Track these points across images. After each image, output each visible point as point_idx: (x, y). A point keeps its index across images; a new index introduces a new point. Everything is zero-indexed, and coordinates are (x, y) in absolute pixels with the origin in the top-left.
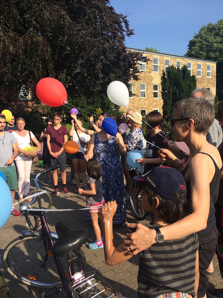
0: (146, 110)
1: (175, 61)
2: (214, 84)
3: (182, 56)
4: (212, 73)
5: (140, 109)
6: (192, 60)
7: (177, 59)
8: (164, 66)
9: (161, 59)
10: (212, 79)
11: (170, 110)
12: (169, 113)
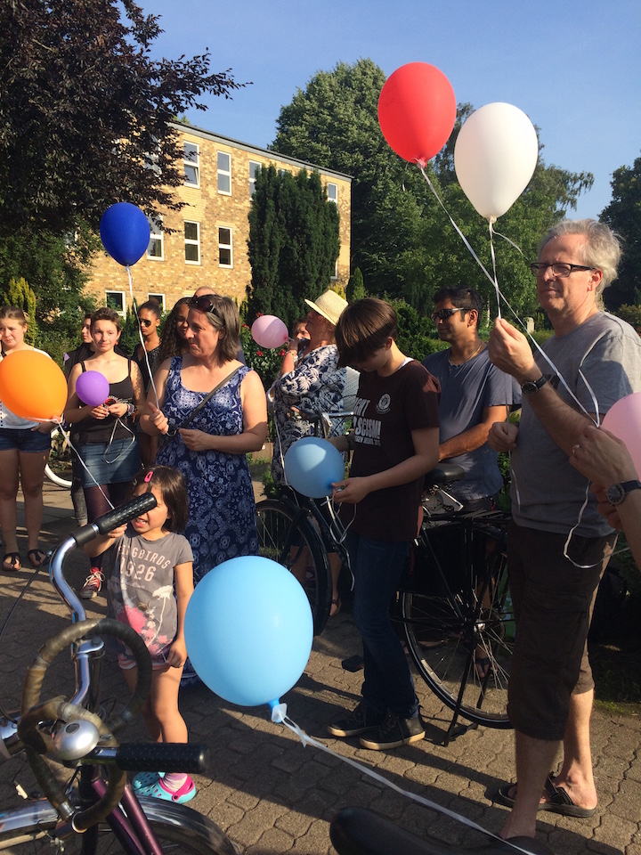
0: (164, 296)
1: (245, 160)
3: (265, 148)
4: (340, 207)
5: (147, 290)
7: (250, 156)
8: (216, 171)
9: (206, 150)
11: (270, 300)
12: (267, 306)
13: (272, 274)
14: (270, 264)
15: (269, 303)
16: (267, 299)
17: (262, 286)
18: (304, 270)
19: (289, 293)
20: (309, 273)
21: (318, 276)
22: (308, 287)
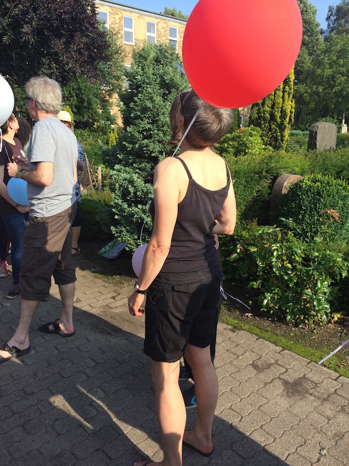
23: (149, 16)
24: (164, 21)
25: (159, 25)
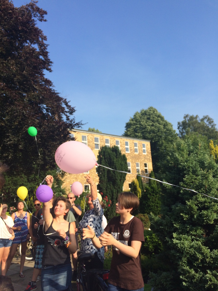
1: (114, 140)
2: (150, 160)
4: (147, 150)
6: (129, 139)
8: (105, 145)
9: (101, 138)
10: (147, 155)
11: (105, 187)
12: (104, 190)
13: (106, 179)
14: (104, 176)
15: (105, 189)
16: (104, 187)
17: (102, 183)
18: (115, 177)
19: (111, 185)
20: (117, 178)
21: (120, 178)
22: (117, 182)
23: (83, 133)
24: (91, 135)
25: (89, 136)
